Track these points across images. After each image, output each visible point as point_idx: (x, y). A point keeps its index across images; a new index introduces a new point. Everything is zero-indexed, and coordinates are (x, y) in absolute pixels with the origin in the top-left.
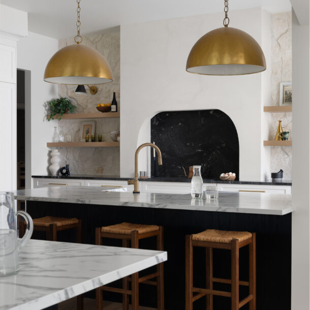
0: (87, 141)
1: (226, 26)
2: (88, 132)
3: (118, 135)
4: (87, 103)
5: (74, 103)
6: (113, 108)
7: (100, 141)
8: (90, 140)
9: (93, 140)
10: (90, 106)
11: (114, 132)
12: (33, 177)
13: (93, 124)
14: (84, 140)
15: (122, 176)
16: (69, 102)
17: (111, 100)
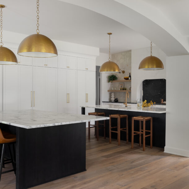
0: (121, 90)
1: (151, 55)
2: (121, 87)
3: (131, 88)
4: (121, 77)
5: (117, 77)
6: (130, 78)
7: (125, 90)
8: (122, 89)
9: (123, 90)
10: (122, 78)
11: (130, 87)
12: (103, 102)
13: (123, 84)
14: (120, 90)
15: (132, 102)
16: (115, 76)
17: (129, 75)
